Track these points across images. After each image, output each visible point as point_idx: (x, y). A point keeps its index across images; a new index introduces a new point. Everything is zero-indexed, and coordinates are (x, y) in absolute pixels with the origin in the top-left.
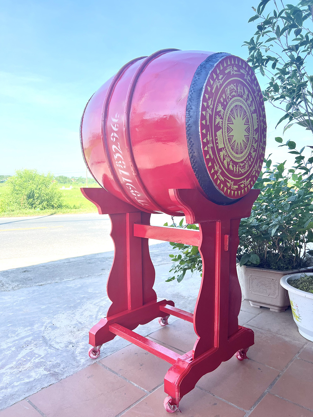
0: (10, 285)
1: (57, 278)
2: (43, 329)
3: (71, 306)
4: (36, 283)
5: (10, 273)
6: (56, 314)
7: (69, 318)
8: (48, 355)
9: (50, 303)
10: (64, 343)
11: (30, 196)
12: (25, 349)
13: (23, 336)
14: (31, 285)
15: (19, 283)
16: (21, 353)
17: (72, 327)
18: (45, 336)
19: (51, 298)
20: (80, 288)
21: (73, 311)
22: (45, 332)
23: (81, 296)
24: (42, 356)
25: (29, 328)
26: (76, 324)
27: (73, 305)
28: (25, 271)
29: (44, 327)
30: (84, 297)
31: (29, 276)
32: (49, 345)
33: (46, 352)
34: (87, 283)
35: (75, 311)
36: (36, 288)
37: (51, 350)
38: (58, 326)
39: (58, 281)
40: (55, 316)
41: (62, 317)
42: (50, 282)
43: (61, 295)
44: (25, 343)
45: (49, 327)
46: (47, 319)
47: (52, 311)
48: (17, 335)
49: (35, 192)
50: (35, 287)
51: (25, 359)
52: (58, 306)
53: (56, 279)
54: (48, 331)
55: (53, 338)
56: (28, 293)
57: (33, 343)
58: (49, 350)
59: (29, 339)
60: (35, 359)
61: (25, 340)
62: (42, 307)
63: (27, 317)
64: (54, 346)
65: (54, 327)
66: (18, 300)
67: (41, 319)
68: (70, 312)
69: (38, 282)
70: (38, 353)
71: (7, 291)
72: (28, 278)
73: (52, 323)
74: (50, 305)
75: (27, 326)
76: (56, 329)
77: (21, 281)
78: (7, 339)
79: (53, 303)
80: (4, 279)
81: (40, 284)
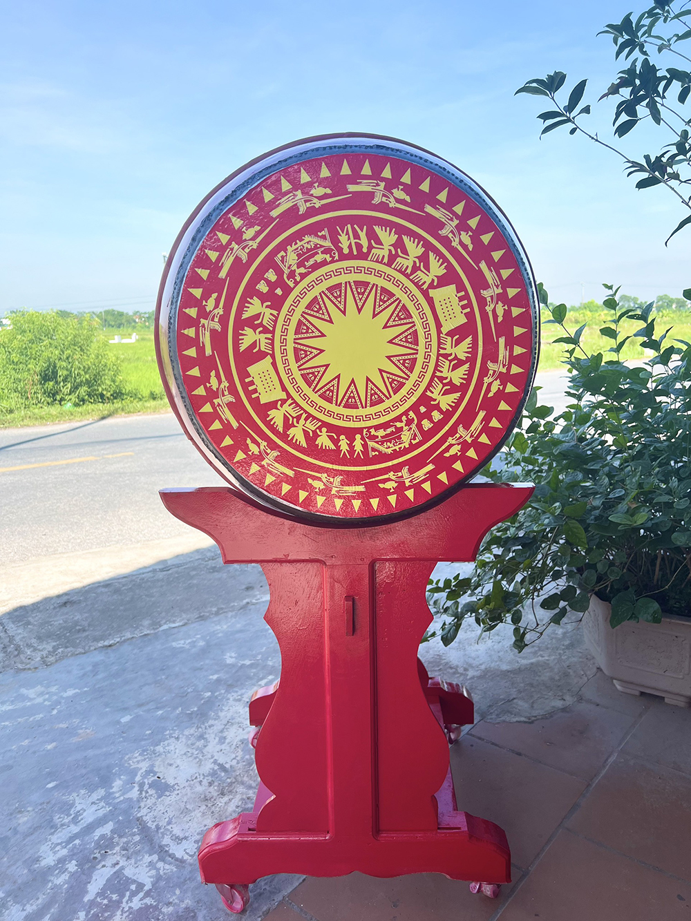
0: (35, 649)
1: (146, 622)
2: (134, 793)
3: (192, 713)
4: (96, 640)
5: (30, 613)
6: (160, 741)
7: (192, 754)
8: (162, 883)
9: (140, 706)
10: (194, 839)
11: (48, 375)
12: (100, 865)
13: (90, 820)
14: (87, 648)
15: (55, 644)
16: (94, 878)
17: (205, 782)
18: (144, 818)
19: (141, 687)
20: (204, 651)
21: (200, 730)
22: (142, 804)
23: (211, 677)
24: (146, 888)
25: (102, 792)
26: (213, 774)
27: (196, 709)
28: (65, 604)
29: (137, 788)
30: (218, 681)
31: (76, 618)
32: (157, 847)
33: (153, 872)
34: (220, 635)
35: (203, 727)
36: (98, 657)
37: (167, 867)
38: (171, 782)
39: (148, 632)
40: (159, 749)
41: (177, 751)
42: (130, 636)
43: (163, 677)
44: (98, 846)
45: (151, 786)
46: (139, 758)
47: (148, 732)
48: (75, 821)
49: (58, 366)
50: (96, 652)
51: (105, 902)
52: (160, 712)
53: (141, 625)
54: (149, 801)
55: (163, 823)
56: (84, 675)
57: (118, 844)
58: (161, 864)
59: (107, 829)
60: (130, 900)
61: (97, 833)
62: (124, 720)
63: (90, 753)
64: (170, 852)
65: (162, 788)
66: (61, 697)
67: (126, 761)
68: (192, 731)
69: (102, 638)
70: (135, 878)
71: (29, 669)
72: (76, 625)
73: (155, 773)
74: (140, 711)
75: (96, 788)
76: (167, 793)
77: (59, 637)
78: (52, 834)
79: (148, 704)
80: (18, 633)
81: (106, 643)
